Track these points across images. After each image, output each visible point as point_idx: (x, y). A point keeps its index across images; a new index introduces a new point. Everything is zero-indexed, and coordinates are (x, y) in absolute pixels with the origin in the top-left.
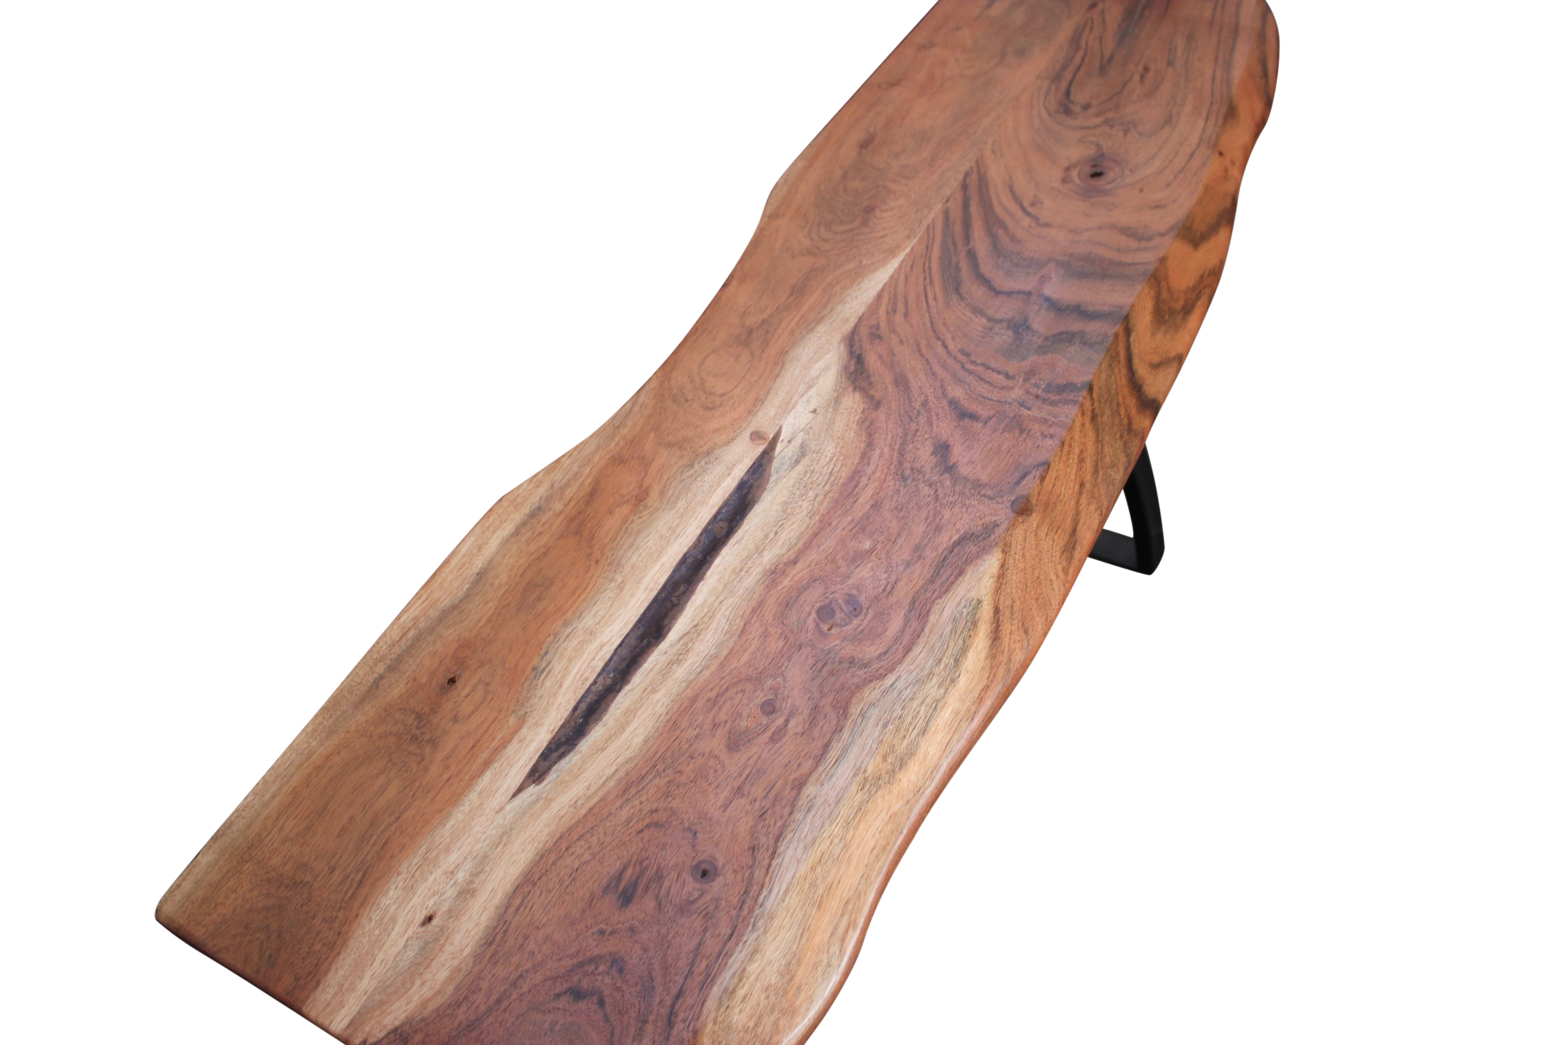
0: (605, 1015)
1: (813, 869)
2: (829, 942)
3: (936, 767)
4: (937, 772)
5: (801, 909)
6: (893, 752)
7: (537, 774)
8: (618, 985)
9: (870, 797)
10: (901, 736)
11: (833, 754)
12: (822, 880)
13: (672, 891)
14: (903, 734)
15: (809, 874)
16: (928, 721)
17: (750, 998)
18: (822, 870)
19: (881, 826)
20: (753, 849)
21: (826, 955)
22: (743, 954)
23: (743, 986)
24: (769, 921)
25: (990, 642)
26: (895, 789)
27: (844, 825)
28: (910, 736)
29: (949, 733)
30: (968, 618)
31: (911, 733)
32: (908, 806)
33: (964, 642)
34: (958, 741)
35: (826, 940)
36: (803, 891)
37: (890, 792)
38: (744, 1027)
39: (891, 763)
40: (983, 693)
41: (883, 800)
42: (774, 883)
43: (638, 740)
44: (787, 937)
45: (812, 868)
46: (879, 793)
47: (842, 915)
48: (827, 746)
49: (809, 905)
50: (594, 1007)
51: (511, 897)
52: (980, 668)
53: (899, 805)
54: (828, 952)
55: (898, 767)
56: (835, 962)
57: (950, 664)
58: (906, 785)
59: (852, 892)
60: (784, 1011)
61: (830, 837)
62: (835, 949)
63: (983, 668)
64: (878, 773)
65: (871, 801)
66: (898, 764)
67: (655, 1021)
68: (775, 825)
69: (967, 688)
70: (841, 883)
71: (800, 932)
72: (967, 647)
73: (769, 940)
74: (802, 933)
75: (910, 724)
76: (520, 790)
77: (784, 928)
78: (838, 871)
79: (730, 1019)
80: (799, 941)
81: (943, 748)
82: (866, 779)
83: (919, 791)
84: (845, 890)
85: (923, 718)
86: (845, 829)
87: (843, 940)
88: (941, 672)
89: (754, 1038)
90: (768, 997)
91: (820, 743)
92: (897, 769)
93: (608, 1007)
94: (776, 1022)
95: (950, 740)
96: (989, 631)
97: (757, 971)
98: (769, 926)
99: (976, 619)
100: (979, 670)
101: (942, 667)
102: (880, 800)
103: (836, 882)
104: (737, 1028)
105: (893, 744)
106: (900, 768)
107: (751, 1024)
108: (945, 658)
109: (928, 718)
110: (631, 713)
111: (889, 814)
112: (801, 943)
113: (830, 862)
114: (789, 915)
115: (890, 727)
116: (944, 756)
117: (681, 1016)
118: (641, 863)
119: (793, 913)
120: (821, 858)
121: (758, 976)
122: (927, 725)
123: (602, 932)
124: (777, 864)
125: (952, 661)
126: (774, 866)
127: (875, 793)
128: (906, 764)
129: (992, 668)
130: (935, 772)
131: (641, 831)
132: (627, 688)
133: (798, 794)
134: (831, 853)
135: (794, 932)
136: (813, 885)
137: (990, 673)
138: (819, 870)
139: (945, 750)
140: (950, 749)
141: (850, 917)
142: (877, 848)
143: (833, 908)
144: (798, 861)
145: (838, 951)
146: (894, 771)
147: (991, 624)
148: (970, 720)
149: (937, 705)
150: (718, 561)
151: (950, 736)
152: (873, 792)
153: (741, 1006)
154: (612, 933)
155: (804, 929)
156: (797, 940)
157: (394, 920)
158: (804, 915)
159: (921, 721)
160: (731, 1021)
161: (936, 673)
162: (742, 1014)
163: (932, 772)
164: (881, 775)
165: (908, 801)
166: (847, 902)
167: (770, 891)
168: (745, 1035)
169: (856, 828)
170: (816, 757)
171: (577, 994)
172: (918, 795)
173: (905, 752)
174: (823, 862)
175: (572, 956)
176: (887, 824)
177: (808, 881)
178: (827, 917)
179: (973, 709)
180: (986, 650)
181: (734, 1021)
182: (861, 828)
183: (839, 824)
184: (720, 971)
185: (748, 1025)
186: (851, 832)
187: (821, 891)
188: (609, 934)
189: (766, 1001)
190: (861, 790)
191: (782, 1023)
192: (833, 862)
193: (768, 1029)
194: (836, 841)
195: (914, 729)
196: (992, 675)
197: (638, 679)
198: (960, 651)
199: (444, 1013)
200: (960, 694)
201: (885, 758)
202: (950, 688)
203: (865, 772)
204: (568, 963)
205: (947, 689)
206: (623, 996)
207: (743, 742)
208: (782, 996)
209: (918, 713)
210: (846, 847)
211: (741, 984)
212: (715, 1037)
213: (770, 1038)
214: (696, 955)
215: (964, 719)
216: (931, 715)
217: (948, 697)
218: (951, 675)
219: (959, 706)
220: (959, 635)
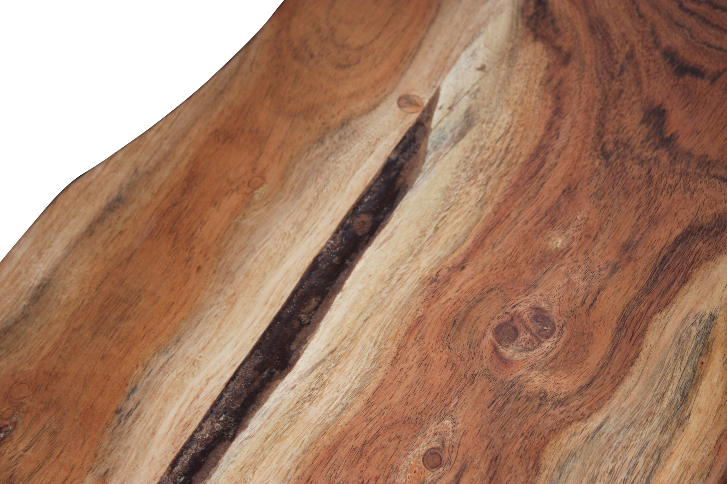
30: (699, 339)
33: (695, 371)
57: (675, 400)
63: (720, 406)
72: (698, 378)
88: (664, 412)
100: (715, 409)
101: (665, 403)
108: (669, 392)
125: (679, 397)
132: (244, 434)
149: (660, 455)
150: (360, 266)
161: (657, 412)
197: (258, 423)
198: (690, 383)
200: (691, 441)
202: (677, 433)
205: (673, 434)
216: (653, 470)
217: (674, 445)
218: (679, 415)
219: (689, 457)
220: (686, 361)
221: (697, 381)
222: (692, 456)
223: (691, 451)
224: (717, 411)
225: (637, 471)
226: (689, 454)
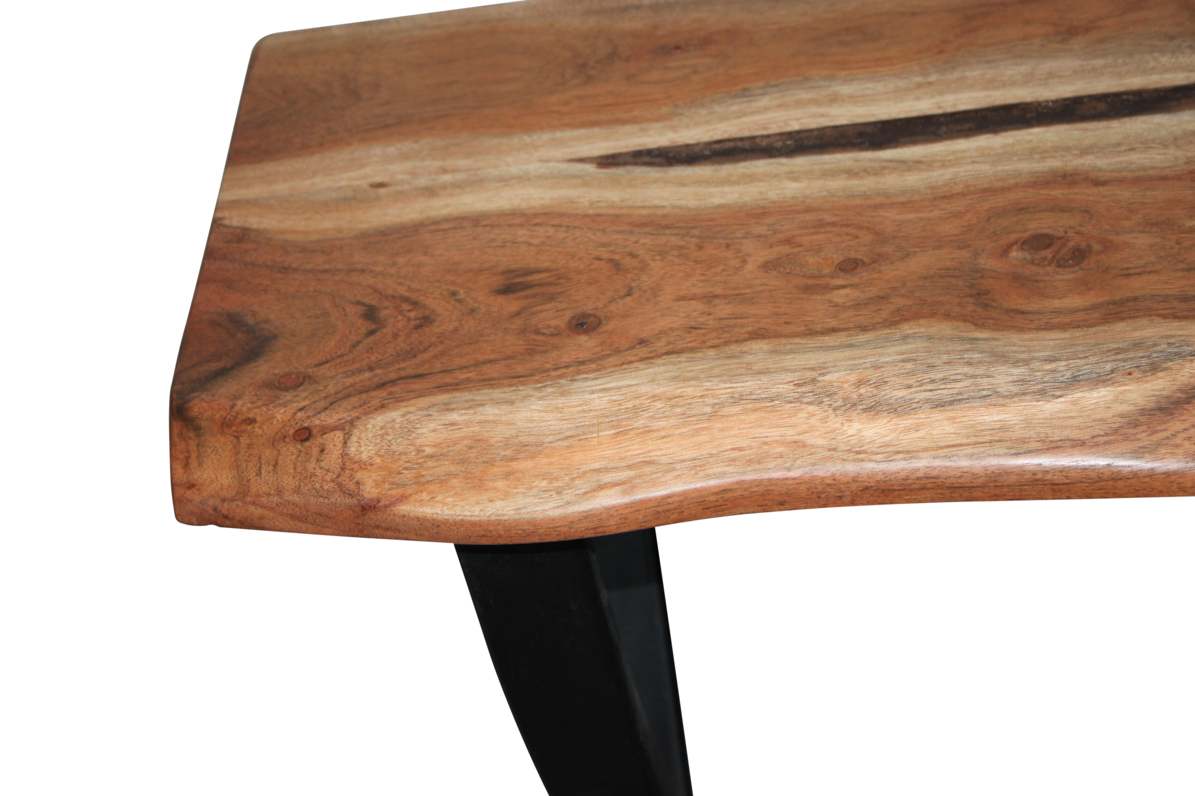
0: (359, 342)
1: (655, 398)
2: (585, 473)
3: (908, 452)
4: (905, 459)
5: (597, 417)
6: (877, 387)
7: (608, 161)
8: (401, 334)
9: (798, 400)
10: (905, 382)
11: (829, 340)
12: (650, 417)
13: (544, 314)
14: (910, 382)
15: (645, 397)
16: (957, 400)
17: (456, 429)
18: (660, 408)
19: (774, 439)
20: (642, 342)
21: (567, 479)
22: (502, 395)
23: (462, 415)
24: (556, 395)
25: (1152, 405)
26: (835, 422)
27: (736, 395)
28: (916, 392)
29: (968, 437)
30: (1155, 355)
31: (921, 391)
32: (828, 454)
33: (1112, 371)
34: (971, 456)
35: (584, 468)
36: (620, 405)
37: (824, 420)
38: (421, 446)
39: (861, 395)
40: (1068, 444)
41: (808, 418)
42: (610, 376)
43: (717, 201)
44: (554, 423)
45: (654, 396)
46: (811, 408)
47: (629, 467)
48: (834, 330)
49: (608, 422)
50: (363, 330)
51: (447, 219)
52: (1099, 416)
53: (820, 442)
54: (573, 479)
55: (864, 407)
56: (568, 496)
57: (1061, 374)
58: (851, 432)
59: (664, 460)
60: (470, 476)
61: (708, 390)
62: (582, 486)
63: (1102, 420)
64: (834, 389)
65: (793, 405)
66: (868, 402)
67: (377, 375)
68: (687, 343)
69: (1051, 419)
70: (665, 440)
71: (571, 433)
72: (1109, 380)
73: (534, 407)
74: (571, 437)
75: (933, 381)
76: (581, 160)
77: (561, 412)
78: (677, 427)
79: (418, 426)
80: (558, 440)
81: (941, 444)
82: (814, 381)
83: (858, 453)
84: (661, 450)
85: (955, 391)
86: (732, 401)
87: (601, 487)
88: (1039, 371)
89: (417, 464)
90: (471, 448)
91: (833, 323)
92: (861, 407)
93: (371, 339)
94: (450, 475)
95: (961, 445)
96: (1165, 393)
97: (490, 418)
98: (551, 397)
99: (1165, 365)
100: (1094, 417)
101: (1049, 367)
102: (803, 415)
103: (663, 433)
104: (415, 438)
105: (886, 380)
106: (865, 410)
107: (428, 451)
108: (1063, 363)
109: (961, 397)
110: (751, 178)
111: (797, 438)
112: (560, 443)
113: (679, 410)
114: (579, 409)
115: (909, 366)
116: (933, 453)
117: (394, 389)
118: (559, 278)
119: (584, 411)
120: (675, 398)
121: (486, 421)
122: (951, 403)
123: (454, 294)
124: (637, 367)
125: (1068, 374)
126: (632, 366)
127: (807, 403)
128: (877, 413)
129: (1116, 431)
130: (900, 456)
131: (599, 259)
132: (783, 160)
133: (746, 340)
134: (689, 404)
135: (565, 426)
136: (636, 411)
137: (1106, 434)
138: (659, 405)
139: (941, 448)
140: (950, 454)
141: (636, 477)
142: (742, 453)
143: (626, 452)
144: (652, 380)
145: (584, 491)
146: (854, 405)
147: (1181, 391)
148: (1013, 451)
149: (990, 397)
150: (1036, 130)
151: (965, 441)
152: (806, 400)
153: (441, 427)
154: (459, 301)
155: (578, 435)
156: (558, 437)
157: (362, 166)
158: (593, 425)
159: (951, 392)
160: (417, 428)
161: (1032, 366)
162: (432, 434)
163: (898, 452)
164: (835, 393)
165: (835, 449)
166: (649, 463)
167: (596, 379)
168: (413, 453)
169: (745, 412)
170: (810, 330)
171: (370, 314)
172: (852, 456)
173: (890, 401)
174: (673, 402)
175: (410, 289)
176: (782, 443)
177: (637, 402)
178: (612, 452)
179: (1033, 445)
180: (1132, 408)
181: (419, 431)
182: (753, 417)
183: (732, 390)
184: (469, 389)
185: (425, 448)
186: (736, 409)
187: (636, 425)
188: (455, 300)
189: (465, 449)
190: (795, 385)
191: (455, 482)
192: (682, 414)
193: (440, 471)
194: (710, 401)
195: (931, 390)
196: (1106, 438)
197: (801, 162)
198: (1095, 375)
199: (286, 247)
200: (1035, 415)
201: (860, 383)
202: (1027, 397)
203: (823, 374)
204: (402, 291)
205: (1024, 394)
206: (389, 342)
207: (782, 270)
208: (484, 462)
209: (955, 381)
210: (711, 417)
211: (464, 412)
212: (389, 425)
213: (428, 482)
214: (476, 365)
215: (1009, 444)
216: (968, 399)
217: (1015, 402)
218: (1050, 386)
219: (1016, 424)
220: (1116, 358)
221: (1105, 381)
222: (1020, 426)
223: (1022, 422)
224: (1094, 420)
225: (953, 385)
226: (1019, 422)
